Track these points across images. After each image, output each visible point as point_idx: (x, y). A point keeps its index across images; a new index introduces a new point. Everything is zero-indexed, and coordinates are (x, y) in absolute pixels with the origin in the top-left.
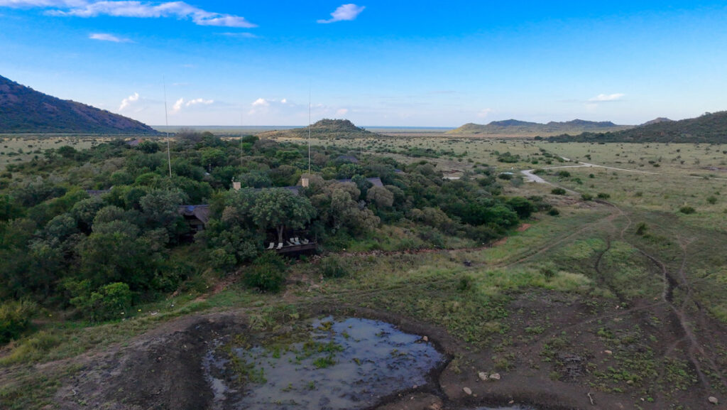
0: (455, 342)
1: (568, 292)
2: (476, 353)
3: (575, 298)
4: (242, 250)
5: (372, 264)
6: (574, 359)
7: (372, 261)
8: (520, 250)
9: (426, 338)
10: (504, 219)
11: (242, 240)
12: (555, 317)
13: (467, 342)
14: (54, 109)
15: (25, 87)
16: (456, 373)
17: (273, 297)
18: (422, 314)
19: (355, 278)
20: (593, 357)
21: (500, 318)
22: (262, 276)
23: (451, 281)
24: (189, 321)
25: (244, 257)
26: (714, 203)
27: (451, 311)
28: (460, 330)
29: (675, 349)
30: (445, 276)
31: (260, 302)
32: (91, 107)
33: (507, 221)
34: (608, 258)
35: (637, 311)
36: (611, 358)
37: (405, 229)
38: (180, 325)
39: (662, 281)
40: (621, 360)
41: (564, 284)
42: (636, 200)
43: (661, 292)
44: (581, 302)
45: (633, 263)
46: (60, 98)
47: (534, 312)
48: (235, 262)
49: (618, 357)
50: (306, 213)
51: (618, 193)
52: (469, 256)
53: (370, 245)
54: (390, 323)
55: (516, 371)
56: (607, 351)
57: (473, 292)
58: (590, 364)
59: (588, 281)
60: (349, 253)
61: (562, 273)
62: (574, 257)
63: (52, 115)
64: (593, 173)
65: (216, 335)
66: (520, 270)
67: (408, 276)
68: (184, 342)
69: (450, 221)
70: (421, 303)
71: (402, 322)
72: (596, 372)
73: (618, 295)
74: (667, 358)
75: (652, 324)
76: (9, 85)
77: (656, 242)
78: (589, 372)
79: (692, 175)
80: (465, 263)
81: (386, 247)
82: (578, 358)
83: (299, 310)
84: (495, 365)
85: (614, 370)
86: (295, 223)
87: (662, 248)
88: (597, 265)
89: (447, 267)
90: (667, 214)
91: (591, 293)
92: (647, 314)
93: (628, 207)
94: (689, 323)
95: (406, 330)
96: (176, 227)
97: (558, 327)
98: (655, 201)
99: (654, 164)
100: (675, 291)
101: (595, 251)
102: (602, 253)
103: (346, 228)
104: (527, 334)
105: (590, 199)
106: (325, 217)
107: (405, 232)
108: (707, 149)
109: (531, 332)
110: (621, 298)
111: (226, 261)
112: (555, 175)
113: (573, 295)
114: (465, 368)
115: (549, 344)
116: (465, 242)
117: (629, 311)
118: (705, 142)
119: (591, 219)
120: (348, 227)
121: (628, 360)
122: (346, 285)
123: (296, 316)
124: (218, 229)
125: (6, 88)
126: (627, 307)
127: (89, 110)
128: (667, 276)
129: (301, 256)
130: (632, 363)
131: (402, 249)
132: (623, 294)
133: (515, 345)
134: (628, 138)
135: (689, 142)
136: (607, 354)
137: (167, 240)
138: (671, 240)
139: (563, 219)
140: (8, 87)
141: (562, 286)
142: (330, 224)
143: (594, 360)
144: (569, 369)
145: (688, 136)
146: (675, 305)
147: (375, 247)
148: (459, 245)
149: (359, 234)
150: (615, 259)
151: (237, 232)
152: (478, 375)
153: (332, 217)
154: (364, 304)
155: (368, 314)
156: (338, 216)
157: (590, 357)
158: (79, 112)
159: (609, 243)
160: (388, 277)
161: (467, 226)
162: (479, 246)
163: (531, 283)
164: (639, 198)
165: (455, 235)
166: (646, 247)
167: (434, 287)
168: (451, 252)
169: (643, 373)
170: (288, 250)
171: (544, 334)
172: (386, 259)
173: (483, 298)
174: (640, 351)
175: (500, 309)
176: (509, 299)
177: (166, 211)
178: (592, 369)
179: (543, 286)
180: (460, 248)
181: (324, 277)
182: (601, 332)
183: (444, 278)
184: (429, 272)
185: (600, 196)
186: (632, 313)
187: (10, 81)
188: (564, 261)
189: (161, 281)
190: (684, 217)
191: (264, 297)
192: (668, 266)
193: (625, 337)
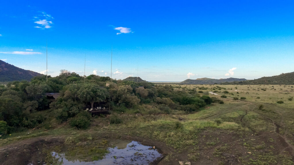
0: (169, 149)
1: (228, 129)
2: (179, 153)
3: (231, 131)
4: (71, 110)
5: (135, 119)
6: (231, 156)
7: (135, 117)
8: (205, 115)
9: (154, 147)
10: (199, 103)
11: (71, 105)
12: (221, 139)
13: (176, 149)
14: (22, 74)
15: (11, 65)
16: (167, 162)
17: (82, 131)
18: (155, 137)
19: (125, 124)
20: (242, 155)
21: (194, 139)
22: (78, 121)
23: (171, 125)
24: (35, 140)
25: (71, 114)
26: (291, 101)
27: (169, 136)
28: (173, 144)
29: (284, 151)
30: (169, 123)
31: (75, 133)
32: (37, 73)
33: (200, 104)
34: (246, 117)
35: (262, 136)
36: (251, 156)
37: (153, 106)
38: (28, 142)
39: (273, 125)
40: (256, 156)
41: (226, 126)
42: (257, 100)
43: (274, 129)
44: (234, 133)
45: (258, 119)
46: (25, 69)
47: (211, 137)
48: (67, 115)
49: (254, 155)
50: (104, 94)
51: (249, 98)
52: (182, 117)
53: (135, 111)
54: (138, 141)
55: (200, 161)
56: (248, 152)
57: (182, 129)
58: (240, 158)
59: (238, 125)
60: (125, 114)
61: (225, 122)
62: (231, 117)
63: (21, 76)
64: (239, 92)
65: (46, 146)
66: (205, 121)
67: (151, 123)
68: (25, 149)
69: (173, 103)
70: (155, 133)
71: (143, 141)
72: (243, 161)
73: (252, 130)
74: (281, 155)
75: (270, 141)
76: (5, 64)
77: (268, 112)
78: (240, 162)
79: (280, 93)
80: (179, 119)
81: (143, 113)
82: (234, 156)
83: (93, 136)
84: (189, 158)
85: (253, 161)
86: (98, 98)
87: (272, 114)
88: (241, 120)
89: (171, 120)
90: (272, 104)
91: (239, 130)
92: (268, 137)
93: (254, 102)
94: (289, 141)
95: (145, 144)
96: (42, 101)
97: (223, 143)
98: (265, 100)
99: (264, 90)
100: (280, 129)
101: (241, 115)
102: (244, 116)
103: (124, 104)
104: (207, 145)
105: (237, 99)
106: (114, 98)
107: (152, 107)
108: (284, 86)
109: (209, 145)
110: (254, 131)
111: (62, 115)
112: (222, 93)
113: (230, 130)
114: (172, 159)
115: (218, 149)
116: (181, 112)
117: (259, 136)
118: (283, 84)
119: (238, 105)
120: (125, 103)
121: (260, 156)
122: (120, 127)
123: (91, 138)
124: (61, 101)
125: (3, 65)
126: (257, 135)
127: (36, 74)
128: (275, 124)
129: (101, 115)
130: (262, 157)
131: (150, 113)
132: (255, 130)
133: (200, 150)
134: (252, 83)
135: (277, 84)
136: (249, 154)
137: (37, 107)
138: (275, 111)
139: (226, 105)
140: (4, 65)
141: (225, 127)
142: (116, 101)
143: (242, 156)
144: (229, 161)
145: (276, 82)
146: (281, 134)
147: (138, 112)
148: (178, 113)
149: (131, 107)
150: (250, 118)
151: (69, 102)
152: (179, 163)
153: (118, 98)
154: (126, 133)
155: (127, 138)
156: (121, 98)
157: (240, 155)
158: (32, 74)
159: (247, 113)
160: (142, 124)
161: (182, 106)
162: (187, 114)
163: (210, 126)
164: (259, 99)
165: (176, 109)
166: (264, 114)
167: (162, 127)
168: (173, 115)
169: (269, 161)
170: (95, 111)
171: (216, 145)
172: (142, 117)
173: (186, 131)
174: (266, 152)
175: (194, 135)
176: (199, 132)
177: (37, 93)
178: (241, 160)
179: (216, 127)
180: (178, 114)
181: (110, 123)
182: (245, 144)
183: (169, 124)
184: (162, 122)
185: (242, 98)
186: (260, 137)
187: (6, 63)
188: (226, 118)
189: (26, 122)
190: (279, 105)
191: (78, 131)
192: (275, 120)
193: (258, 147)
